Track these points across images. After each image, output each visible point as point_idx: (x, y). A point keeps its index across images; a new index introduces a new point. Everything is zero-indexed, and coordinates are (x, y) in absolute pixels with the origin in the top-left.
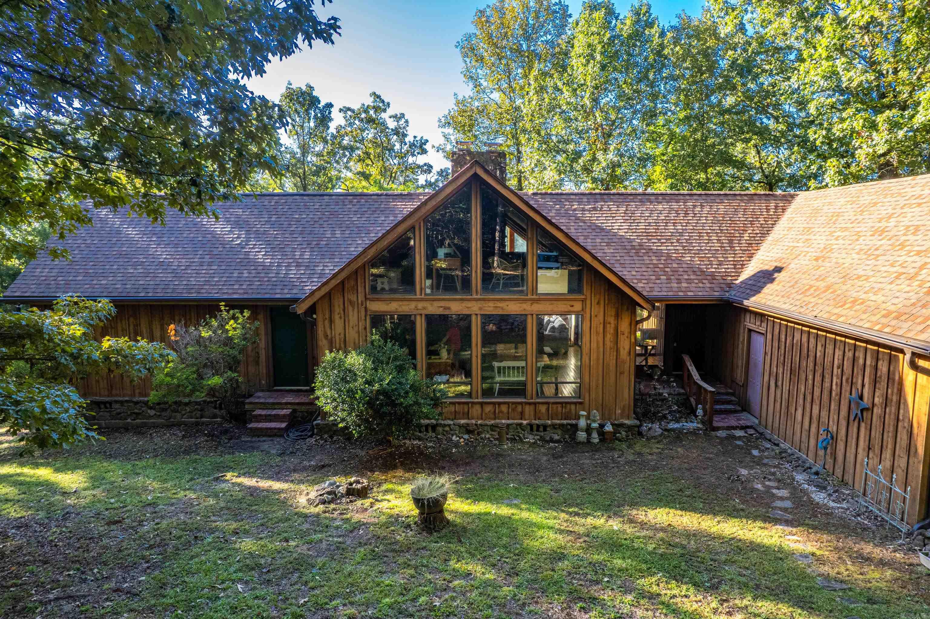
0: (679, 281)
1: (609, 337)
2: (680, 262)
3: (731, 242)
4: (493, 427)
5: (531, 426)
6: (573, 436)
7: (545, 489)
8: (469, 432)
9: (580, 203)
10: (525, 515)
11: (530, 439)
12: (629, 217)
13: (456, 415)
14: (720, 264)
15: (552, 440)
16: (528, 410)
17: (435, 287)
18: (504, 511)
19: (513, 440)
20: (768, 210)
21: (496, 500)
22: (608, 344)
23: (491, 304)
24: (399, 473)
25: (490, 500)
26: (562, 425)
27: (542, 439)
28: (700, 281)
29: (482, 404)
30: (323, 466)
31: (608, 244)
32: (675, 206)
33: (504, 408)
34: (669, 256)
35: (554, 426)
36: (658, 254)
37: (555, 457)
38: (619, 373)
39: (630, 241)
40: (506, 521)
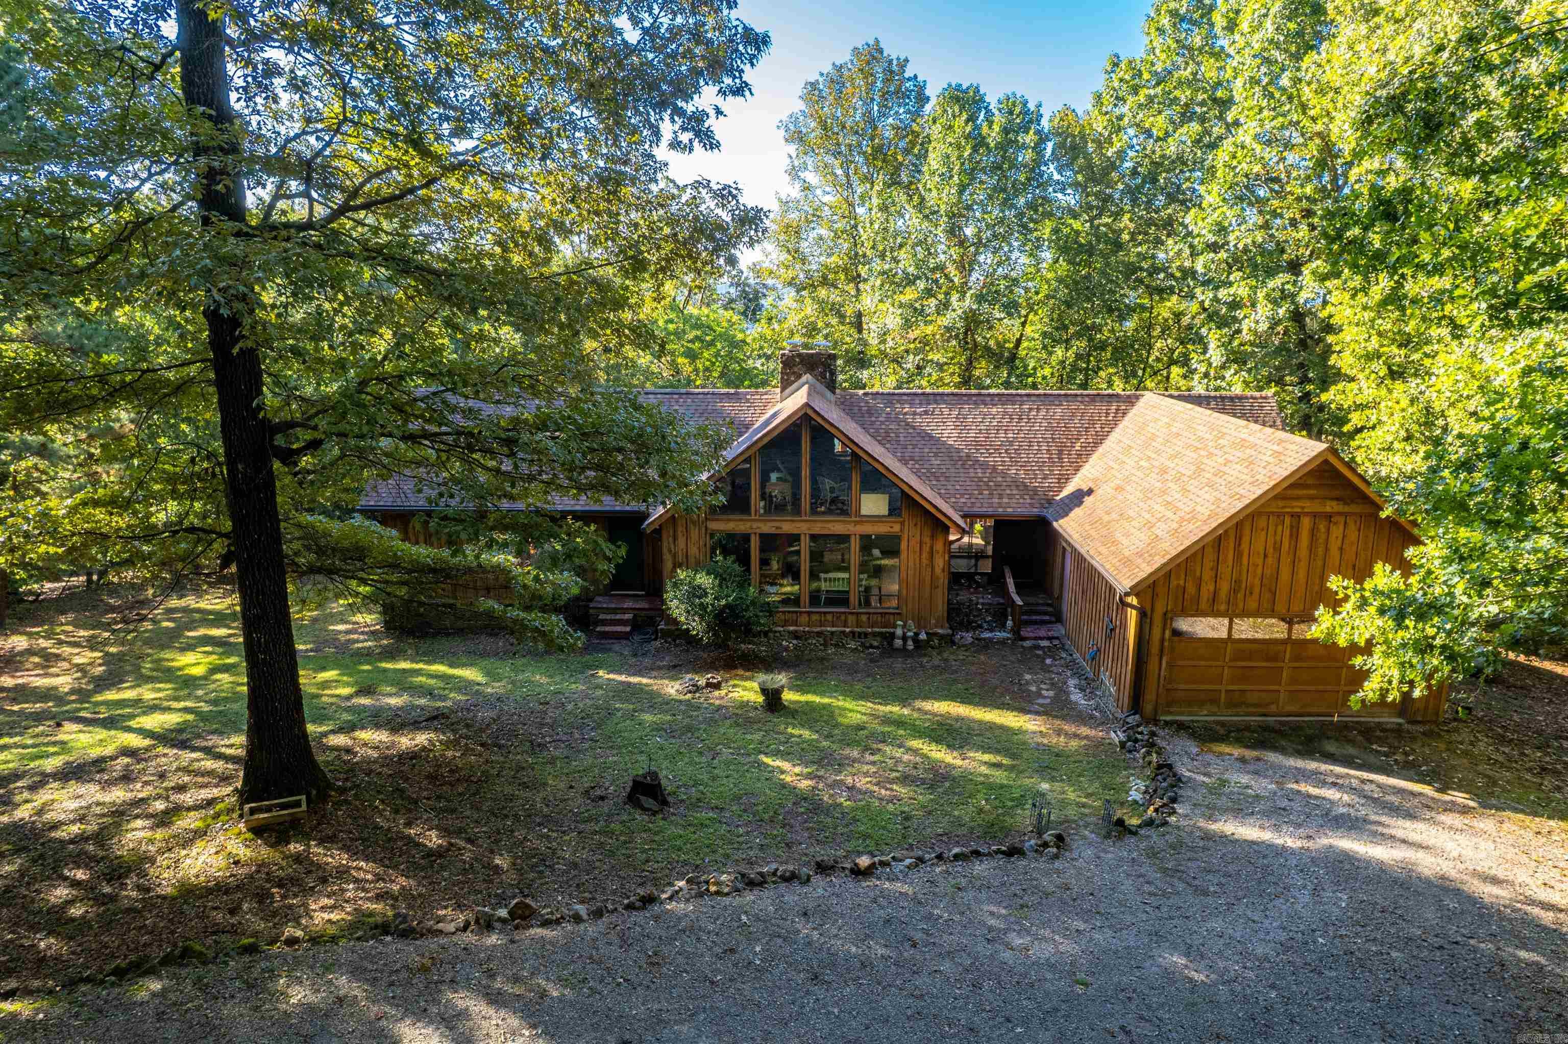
0: (1001, 496)
1: (925, 555)
2: (1004, 475)
3: (1060, 452)
4: (819, 634)
5: (853, 633)
6: (891, 644)
7: (858, 687)
8: (797, 638)
9: (912, 405)
10: (840, 703)
11: (852, 645)
12: (961, 424)
13: (786, 623)
14: (1045, 478)
15: (872, 647)
16: (851, 619)
17: (768, 510)
18: (826, 700)
19: (836, 646)
20: (1107, 414)
21: (822, 694)
22: (925, 561)
23: (819, 525)
24: (740, 672)
25: (815, 693)
26: (880, 634)
27: (863, 645)
28: (1022, 497)
29: (809, 613)
30: (675, 666)
31: (936, 455)
32: (1010, 408)
33: (829, 617)
34: (994, 468)
35: (874, 634)
36: (984, 466)
37: (872, 661)
38: (934, 587)
39: (958, 451)
40: (825, 707)
